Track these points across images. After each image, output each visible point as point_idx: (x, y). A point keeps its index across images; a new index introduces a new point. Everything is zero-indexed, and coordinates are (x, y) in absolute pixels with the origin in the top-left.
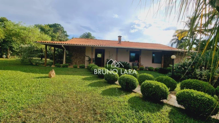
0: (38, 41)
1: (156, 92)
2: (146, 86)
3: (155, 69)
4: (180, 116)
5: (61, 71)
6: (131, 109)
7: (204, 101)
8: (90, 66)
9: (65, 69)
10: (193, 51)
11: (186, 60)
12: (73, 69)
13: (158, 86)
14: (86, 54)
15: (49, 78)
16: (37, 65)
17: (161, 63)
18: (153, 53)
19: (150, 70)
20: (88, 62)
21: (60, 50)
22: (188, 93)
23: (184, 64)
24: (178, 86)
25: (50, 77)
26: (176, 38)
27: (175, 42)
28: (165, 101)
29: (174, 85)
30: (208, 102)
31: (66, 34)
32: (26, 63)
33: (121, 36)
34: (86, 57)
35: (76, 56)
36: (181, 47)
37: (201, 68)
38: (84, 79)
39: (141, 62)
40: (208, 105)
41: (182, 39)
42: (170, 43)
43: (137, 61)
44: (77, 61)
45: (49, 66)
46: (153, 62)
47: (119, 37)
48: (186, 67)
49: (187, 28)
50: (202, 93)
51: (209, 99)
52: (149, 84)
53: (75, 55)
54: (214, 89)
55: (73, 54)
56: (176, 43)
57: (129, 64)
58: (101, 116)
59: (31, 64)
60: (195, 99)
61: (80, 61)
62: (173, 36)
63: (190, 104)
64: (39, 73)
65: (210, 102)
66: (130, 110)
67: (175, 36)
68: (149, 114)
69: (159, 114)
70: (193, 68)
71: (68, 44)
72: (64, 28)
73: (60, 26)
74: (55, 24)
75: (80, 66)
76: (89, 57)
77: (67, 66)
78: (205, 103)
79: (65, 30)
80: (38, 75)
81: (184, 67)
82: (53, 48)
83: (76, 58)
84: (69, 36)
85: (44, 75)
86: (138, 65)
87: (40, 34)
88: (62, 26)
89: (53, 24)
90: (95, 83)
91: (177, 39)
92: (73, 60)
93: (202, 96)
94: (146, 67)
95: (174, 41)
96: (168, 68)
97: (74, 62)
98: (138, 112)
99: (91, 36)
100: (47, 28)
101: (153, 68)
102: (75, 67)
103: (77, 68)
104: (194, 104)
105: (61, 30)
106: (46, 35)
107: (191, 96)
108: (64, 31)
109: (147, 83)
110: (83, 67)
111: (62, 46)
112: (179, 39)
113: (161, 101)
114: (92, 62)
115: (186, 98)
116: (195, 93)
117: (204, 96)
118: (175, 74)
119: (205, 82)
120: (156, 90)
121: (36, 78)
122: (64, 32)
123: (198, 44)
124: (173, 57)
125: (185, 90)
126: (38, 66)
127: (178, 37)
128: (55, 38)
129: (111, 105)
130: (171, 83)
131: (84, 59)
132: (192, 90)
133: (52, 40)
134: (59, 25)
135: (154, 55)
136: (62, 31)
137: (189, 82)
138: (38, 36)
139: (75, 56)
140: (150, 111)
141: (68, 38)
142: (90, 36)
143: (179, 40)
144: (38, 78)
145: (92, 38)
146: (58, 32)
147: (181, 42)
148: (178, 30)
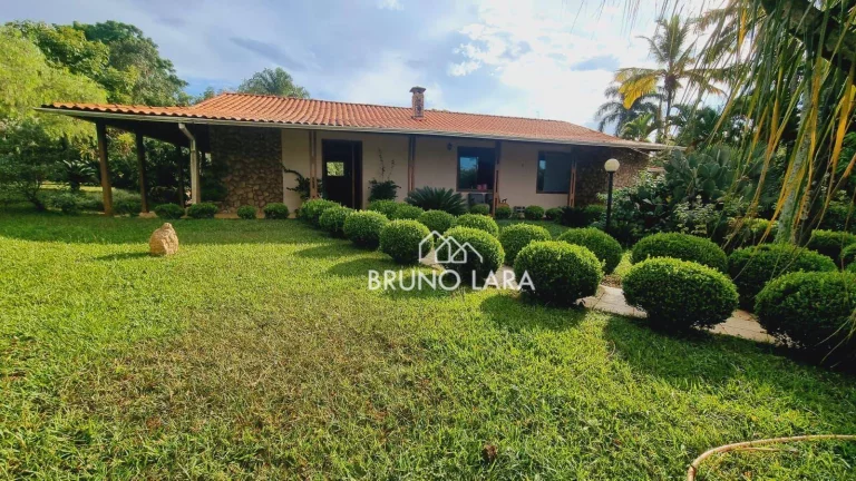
0: (57, 105)
1: (566, 273)
2: (533, 259)
3: (548, 214)
4: (635, 332)
5: (194, 230)
6: (495, 326)
7: (700, 285)
8: (315, 209)
9: (203, 222)
10: (669, 146)
11: (650, 177)
12: (242, 222)
13: (572, 256)
14: (286, 163)
15: (155, 259)
16: (69, 210)
17: (565, 191)
18: (542, 157)
19: (532, 215)
20: (297, 196)
21: (160, 146)
22: (658, 266)
23: (641, 188)
24: (626, 257)
25: (158, 252)
26: (618, 99)
27: (612, 118)
28: (588, 301)
29: (613, 253)
30: (710, 286)
31: (169, 73)
32: (13, 206)
33: (424, 90)
34: (284, 174)
35: (242, 173)
36: (630, 135)
37: (692, 200)
38: (303, 254)
39: (500, 190)
40: (709, 294)
41: (636, 104)
42: (596, 120)
43: (485, 186)
44: (247, 193)
45: (128, 215)
46: (540, 189)
47: (413, 90)
48: (646, 200)
49: (654, 65)
50: (695, 265)
51: (711, 277)
52: (542, 252)
53: (238, 166)
54: (725, 257)
55: (228, 164)
56: (617, 120)
57: (458, 197)
58: (408, 351)
59: (38, 208)
60: (677, 280)
61: (260, 189)
62: (607, 94)
63: (662, 298)
64: (101, 243)
65: (715, 286)
66: (493, 330)
67: (613, 92)
68: (549, 334)
69: (575, 332)
70: (666, 203)
71: (204, 117)
72: (155, 46)
73: (136, 35)
74: (111, 23)
75: (266, 212)
76: (297, 173)
77: (210, 213)
78: (702, 290)
79: (162, 57)
80: (97, 249)
81: (641, 202)
82: (127, 138)
83: (244, 178)
84: (187, 84)
85: (127, 248)
86: (488, 200)
87: (46, 70)
88: (145, 36)
89: (99, 25)
90: (348, 265)
91: (621, 106)
92: (232, 188)
93: (695, 272)
94: (517, 209)
95: (609, 112)
96: (591, 207)
97: (235, 198)
98: (517, 331)
99: (291, 88)
100: (77, 45)
101: (540, 209)
102: (249, 216)
103: (254, 217)
104: (673, 295)
105: (147, 56)
106: (82, 78)
107: (665, 274)
108: (158, 61)
109: (536, 249)
110: (281, 215)
111: (181, 126)
112: (628, 106)
113: (579, 301)
114: (313, 192)
115: (652, 283)
116: (677, 265)
117: (699, 272)
118: (615, 224)
119: (702, 240)
120: (567, 268)
121: (99, 259)
122: (162, 65)
123: (684, 123)
124: (612, 164)
125: (649, 261)
126: (75, 214)
127: (623, 97)
128: (124, 91)
129: (431, 321)
130: (606, 248)
131: (279, 182)
132: (670, 260)
133: (112, 100)
134: (133, 29)
135: (543, 164)
136: (150, 60)
137: (658, 241)
138: (40, 82)
139: (239, 170)
140: (552, 328)
141: (186, 91)
142: (287, 85)
143: (625, 110)
144: (110, 258)
145: (297, 96)
146: (130, 62)
147: (633, 116)
148: (624, 70)
